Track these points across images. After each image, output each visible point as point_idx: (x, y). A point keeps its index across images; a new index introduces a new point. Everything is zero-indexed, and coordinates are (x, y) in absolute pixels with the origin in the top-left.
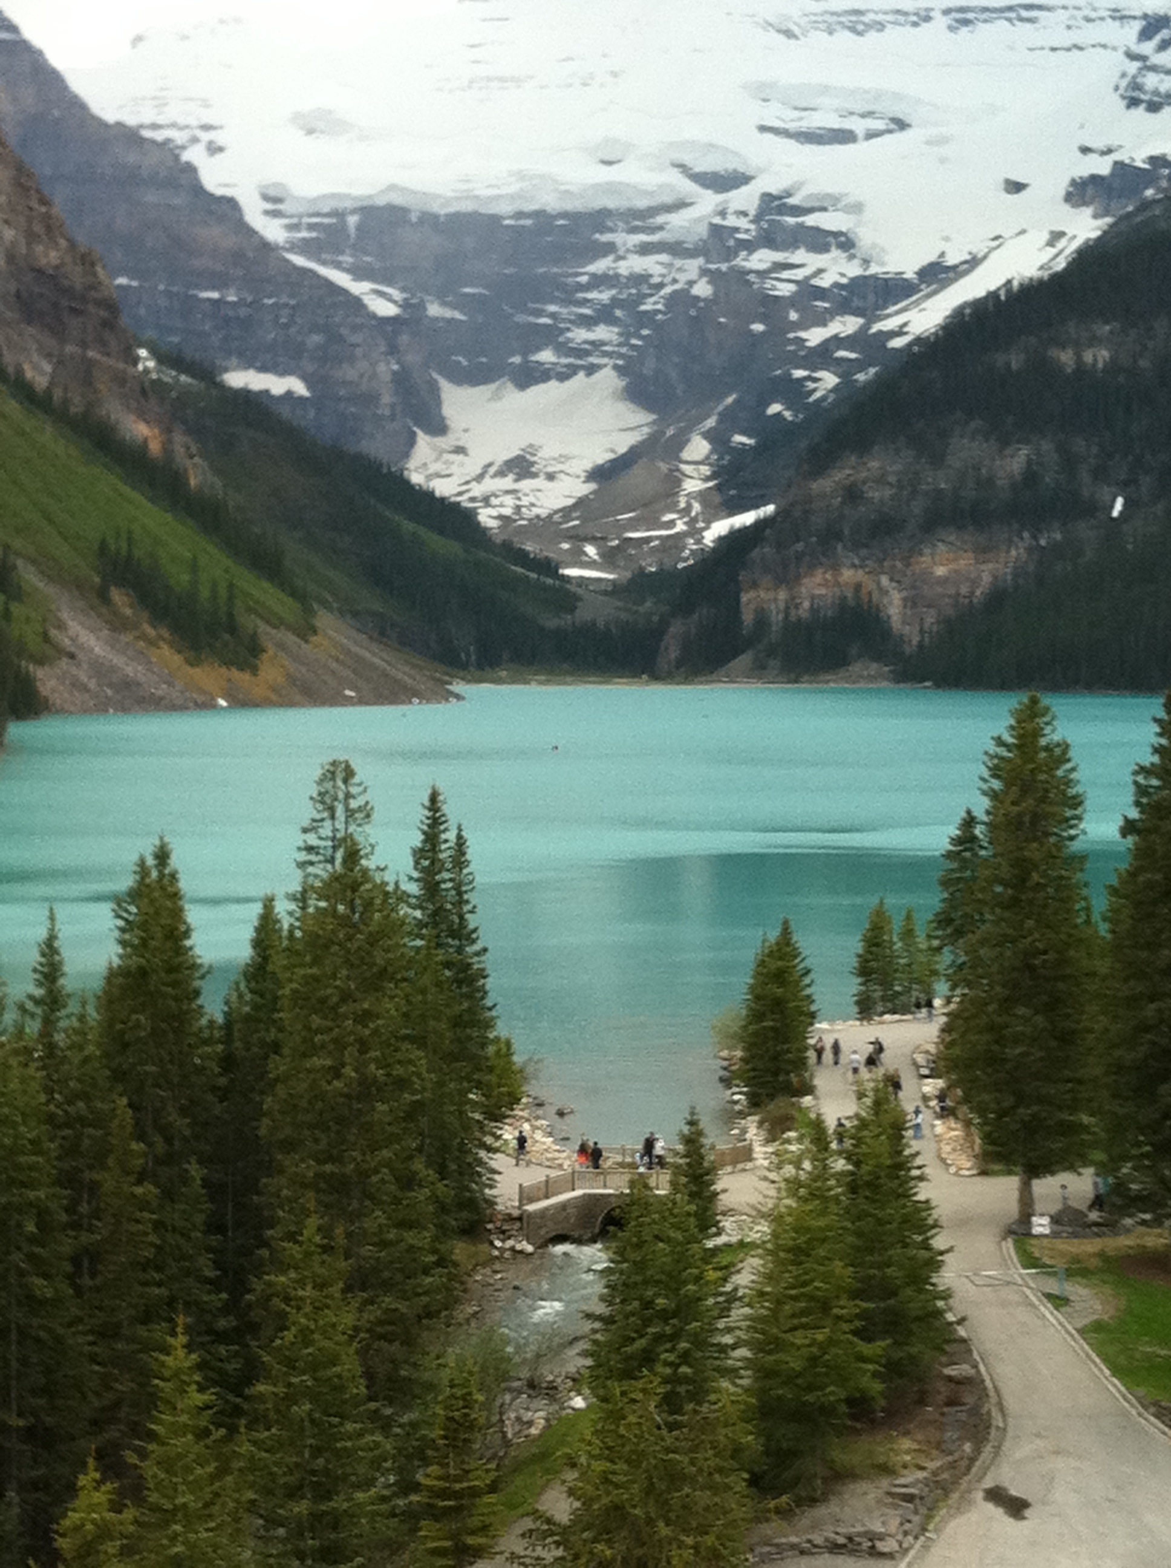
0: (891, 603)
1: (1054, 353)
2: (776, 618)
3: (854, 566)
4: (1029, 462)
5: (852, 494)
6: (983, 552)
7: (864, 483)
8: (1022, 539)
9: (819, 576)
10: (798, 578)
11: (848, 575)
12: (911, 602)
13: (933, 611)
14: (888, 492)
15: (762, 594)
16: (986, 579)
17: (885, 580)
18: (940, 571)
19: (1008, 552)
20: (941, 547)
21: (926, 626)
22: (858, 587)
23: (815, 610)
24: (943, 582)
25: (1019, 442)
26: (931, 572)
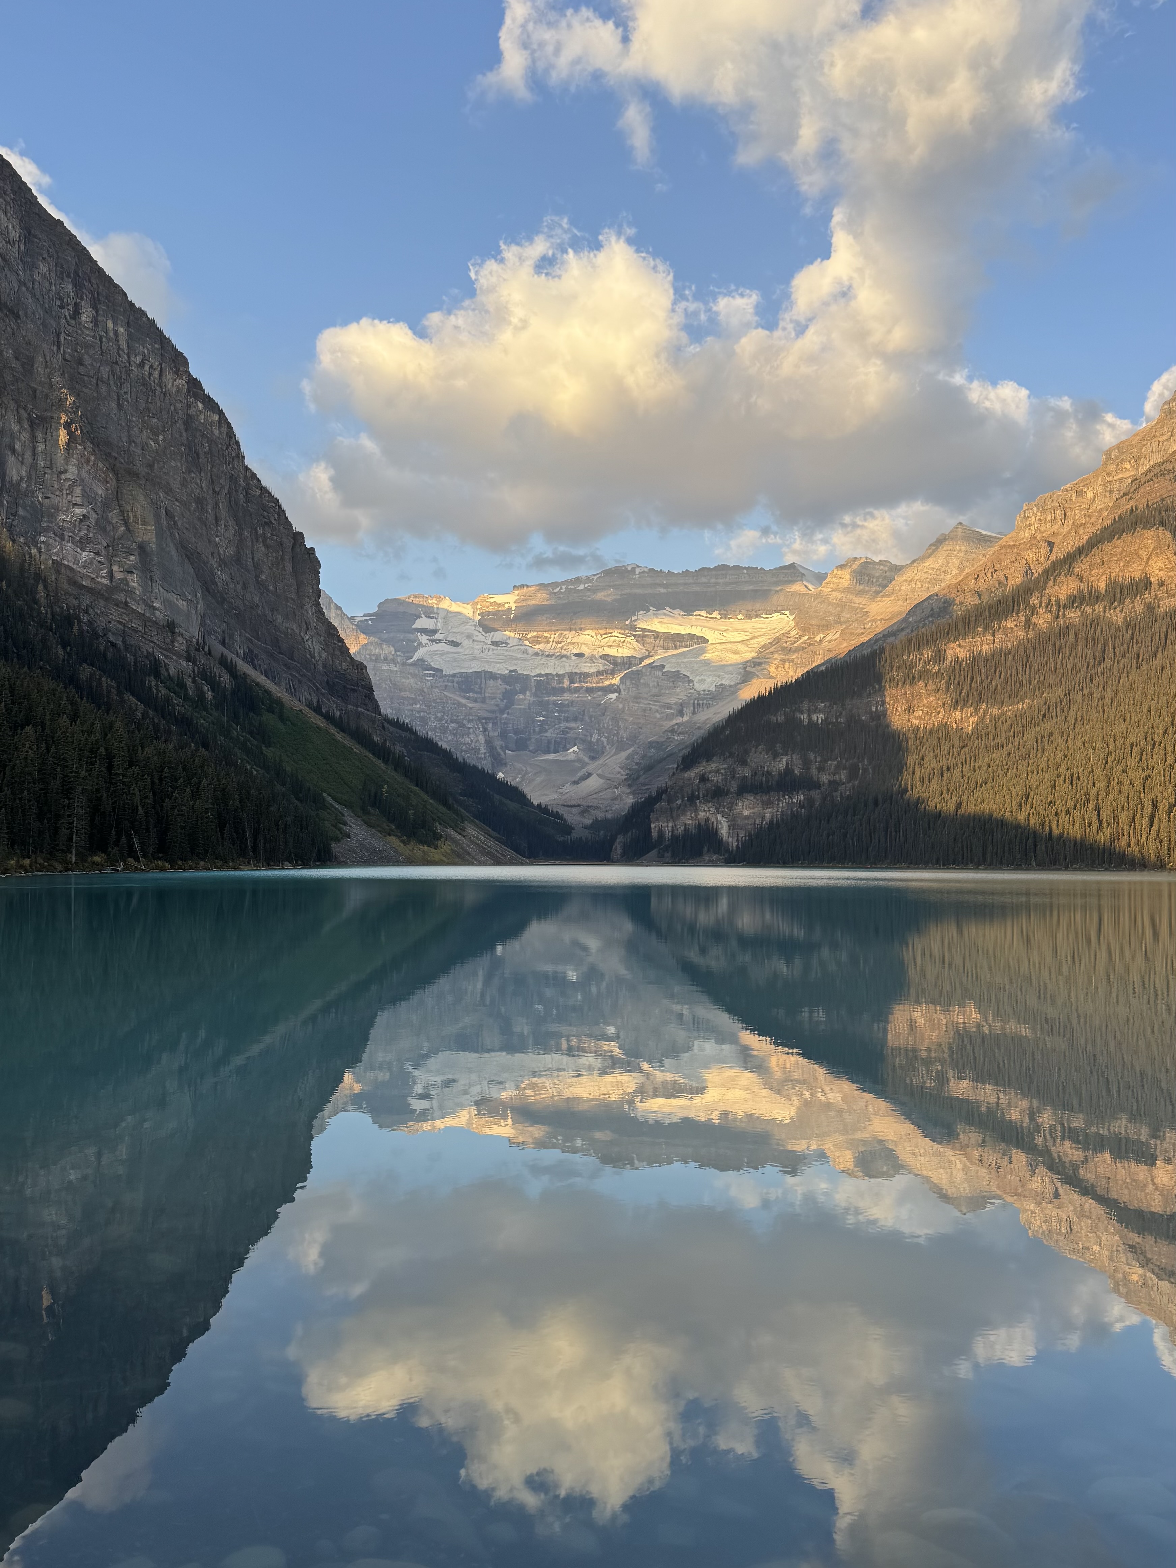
0: (722, 828)
1: (798, 715)
2: (668, 834)
3: (705, 811)
4: (787, 764)
5: (703, 779)
6: (767, 804)
7: (710, 772)
8: (785, 799)
9: (688, 815)
10: (678, 816)
11: (702, 815)
12: (732, 826)
13: (743, 831)
14: (720, 777)
15: (661, 823)
16: (768, 816)
17: (719, 817)
18: (746, 813)
19: (778, 804)
20: (746, 802)
21: (740, 839)
22: (707, 820)
23: (686, 830)
24: (747, 818)
25: (782, 755)
26: (741, 813)
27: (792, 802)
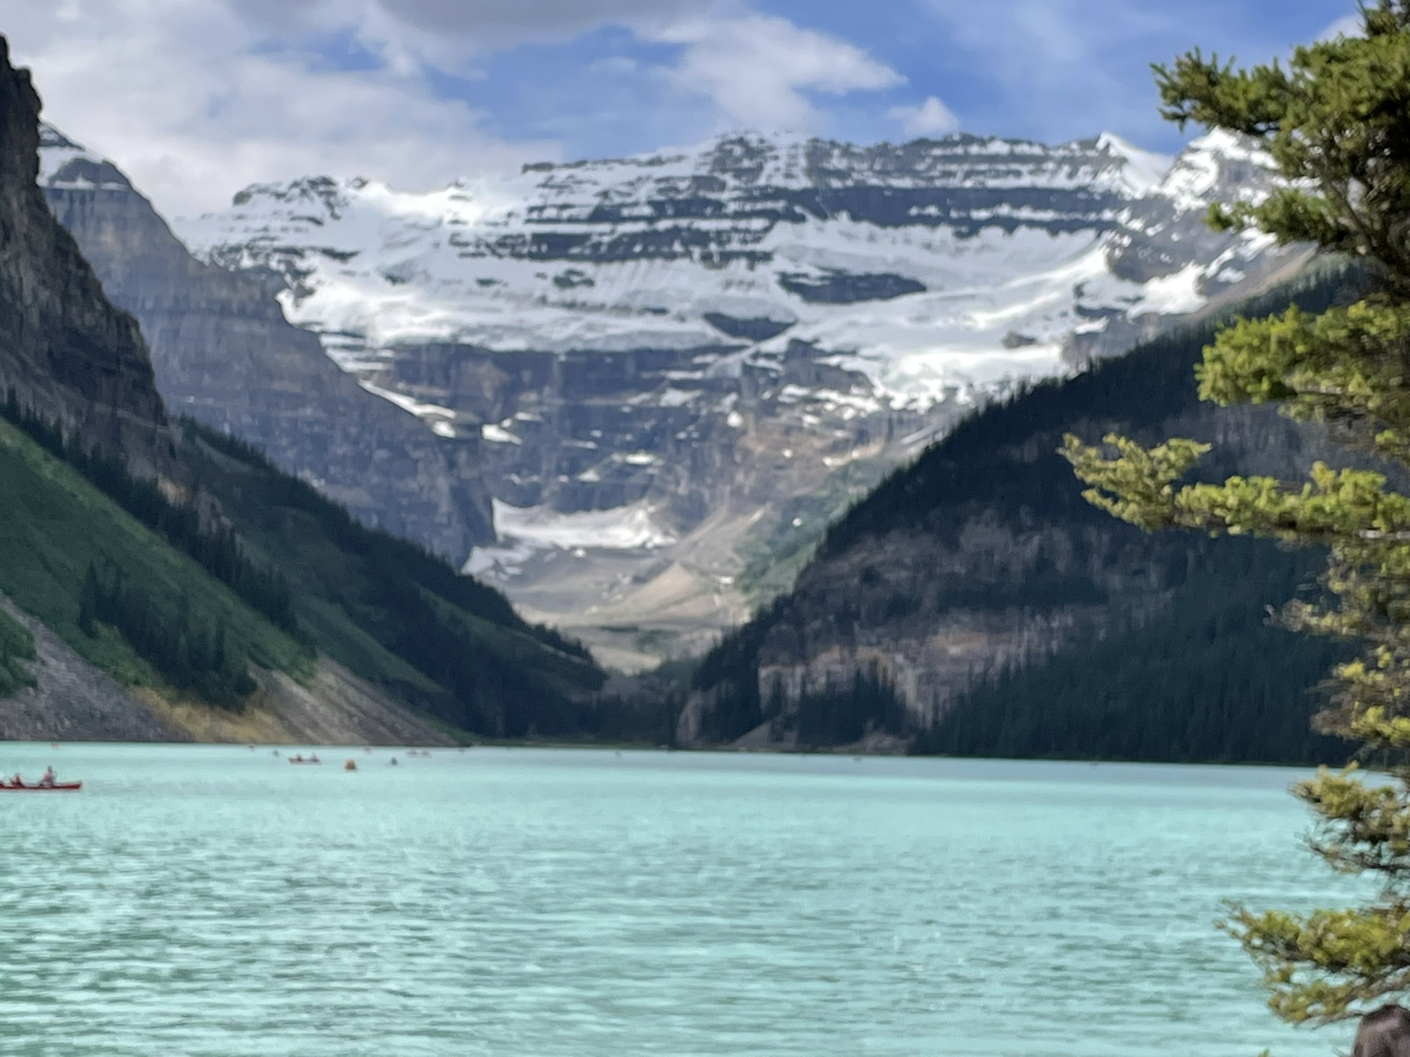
0: (905, 681)
2: (793, 692)
3: (870, 644)
4: (1041, 549)
5: (870, 576)
6: (995, 631)
7: (882, 564)
8: (1034, 621)
9: (835, 653)
10: (814, 654)
11: (865, 653)
12: (928, 679)
13: (947, 689)
14: (904, 574)
15: (780, 669)
16: (1000, 659)
17: (900, 658)
18: (954, 650)
19: (1020, 634)
20: (955, 627)
21: (941, 704)
22: (874, 663)
23: (830, 685)
24: (956, 660)
25: (1031, 529)
26: (944, 651)
27: (1051, 630)
